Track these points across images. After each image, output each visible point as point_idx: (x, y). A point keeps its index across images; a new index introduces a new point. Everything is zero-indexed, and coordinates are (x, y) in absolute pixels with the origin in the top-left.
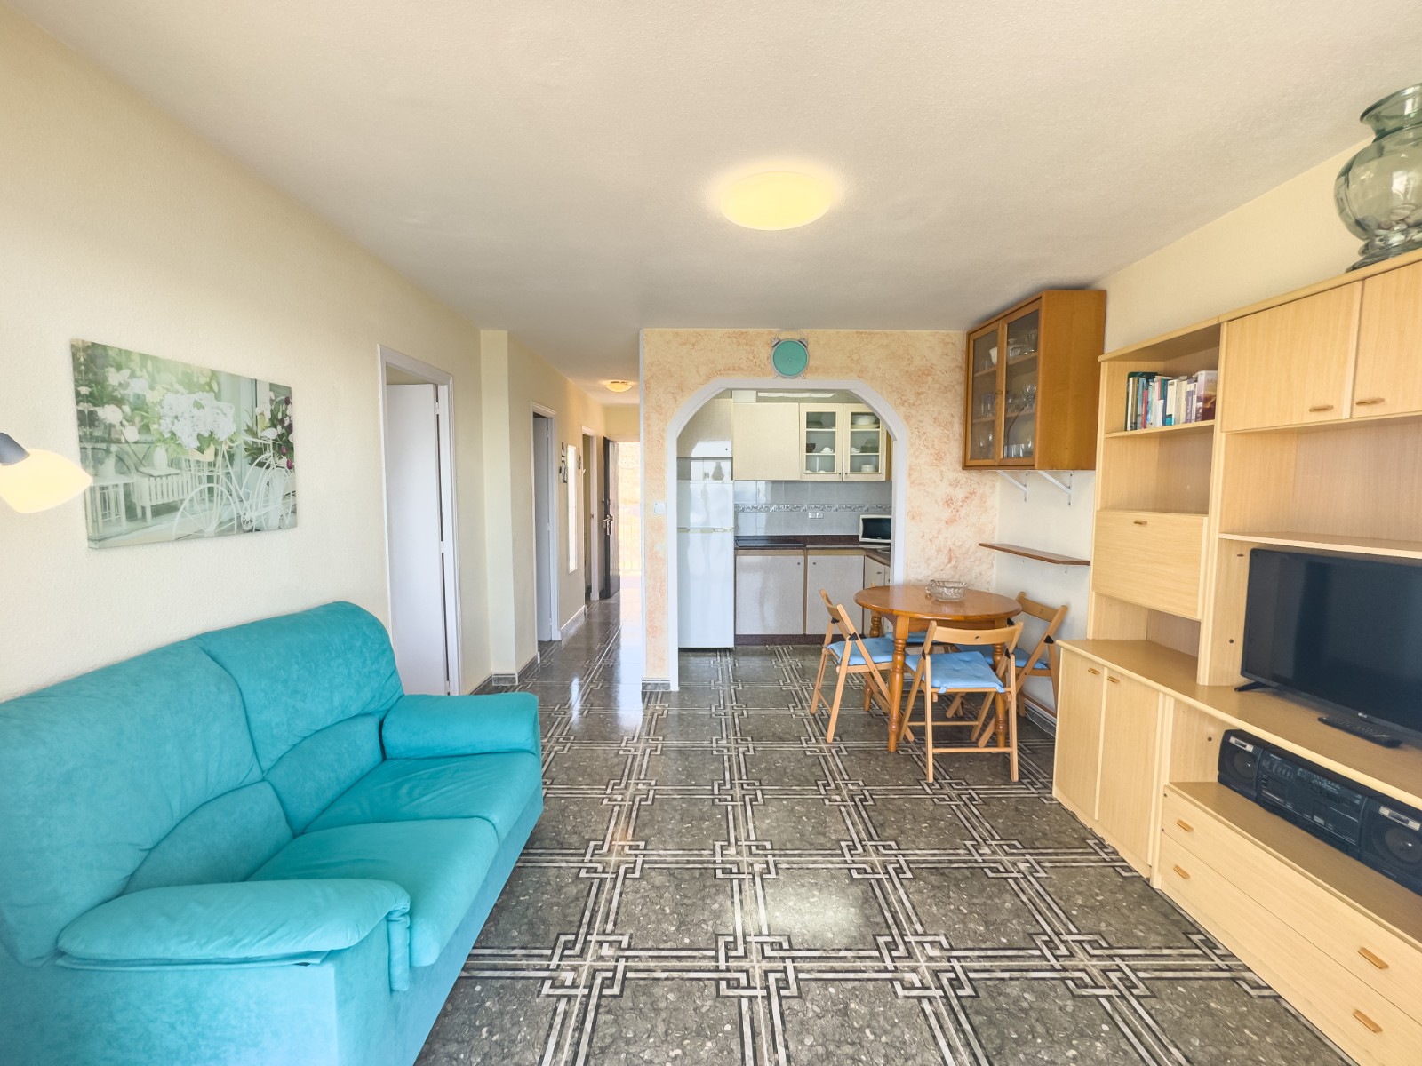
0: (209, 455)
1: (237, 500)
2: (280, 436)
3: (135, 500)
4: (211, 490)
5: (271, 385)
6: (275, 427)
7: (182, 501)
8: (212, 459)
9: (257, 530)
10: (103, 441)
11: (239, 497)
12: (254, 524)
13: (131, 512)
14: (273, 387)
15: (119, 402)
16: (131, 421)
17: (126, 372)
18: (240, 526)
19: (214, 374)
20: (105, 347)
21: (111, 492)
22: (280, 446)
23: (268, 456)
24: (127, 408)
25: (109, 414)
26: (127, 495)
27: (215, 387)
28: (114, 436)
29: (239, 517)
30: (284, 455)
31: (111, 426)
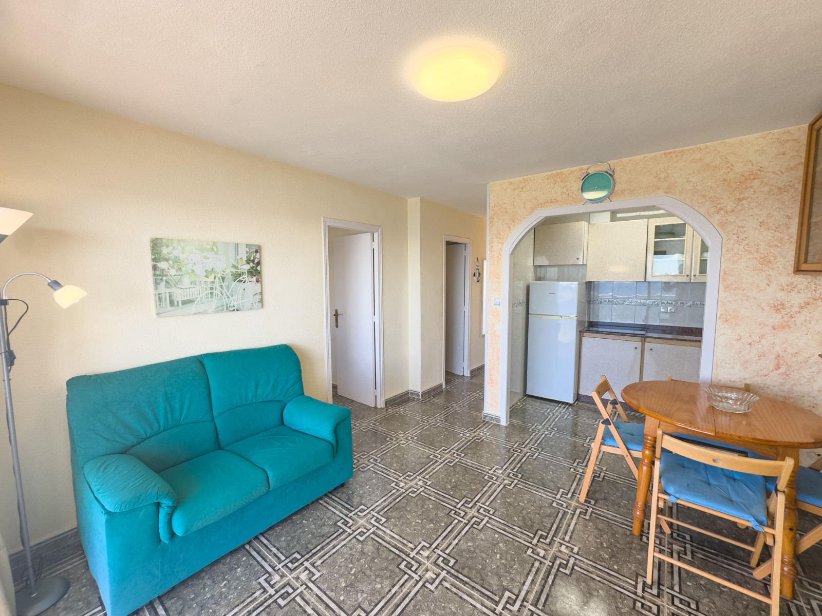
0: (211, 278)
1: (226, 297)
2: (252, 268)
3: (174, 298)
4: (212, 293)
5: (247, 245)
6: (249, 264)
7: (197, 298)
8: (213, 280)
9: (237, 310)
10: (160, 275)
11: (227, 296)
12: (236, 308)
13: (172, 303)
14: (247, 246)
15: (167, 260)
16: (173, 267)
17: (171, 248)
18: (227, 308)
19: (214, 243)
20: (161, 239)
21: (163, 296)
22: (252, 272)
23: (245, 277)
24: (171, 262)
25: (162, 265)
26: (170, 297)
27: (215, 249)
28: (165, 273)
29: (227, 305)
30: (254, 276)
31: (163, 270)
